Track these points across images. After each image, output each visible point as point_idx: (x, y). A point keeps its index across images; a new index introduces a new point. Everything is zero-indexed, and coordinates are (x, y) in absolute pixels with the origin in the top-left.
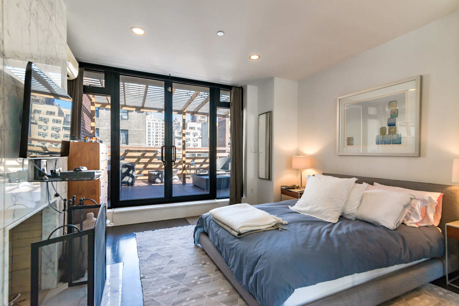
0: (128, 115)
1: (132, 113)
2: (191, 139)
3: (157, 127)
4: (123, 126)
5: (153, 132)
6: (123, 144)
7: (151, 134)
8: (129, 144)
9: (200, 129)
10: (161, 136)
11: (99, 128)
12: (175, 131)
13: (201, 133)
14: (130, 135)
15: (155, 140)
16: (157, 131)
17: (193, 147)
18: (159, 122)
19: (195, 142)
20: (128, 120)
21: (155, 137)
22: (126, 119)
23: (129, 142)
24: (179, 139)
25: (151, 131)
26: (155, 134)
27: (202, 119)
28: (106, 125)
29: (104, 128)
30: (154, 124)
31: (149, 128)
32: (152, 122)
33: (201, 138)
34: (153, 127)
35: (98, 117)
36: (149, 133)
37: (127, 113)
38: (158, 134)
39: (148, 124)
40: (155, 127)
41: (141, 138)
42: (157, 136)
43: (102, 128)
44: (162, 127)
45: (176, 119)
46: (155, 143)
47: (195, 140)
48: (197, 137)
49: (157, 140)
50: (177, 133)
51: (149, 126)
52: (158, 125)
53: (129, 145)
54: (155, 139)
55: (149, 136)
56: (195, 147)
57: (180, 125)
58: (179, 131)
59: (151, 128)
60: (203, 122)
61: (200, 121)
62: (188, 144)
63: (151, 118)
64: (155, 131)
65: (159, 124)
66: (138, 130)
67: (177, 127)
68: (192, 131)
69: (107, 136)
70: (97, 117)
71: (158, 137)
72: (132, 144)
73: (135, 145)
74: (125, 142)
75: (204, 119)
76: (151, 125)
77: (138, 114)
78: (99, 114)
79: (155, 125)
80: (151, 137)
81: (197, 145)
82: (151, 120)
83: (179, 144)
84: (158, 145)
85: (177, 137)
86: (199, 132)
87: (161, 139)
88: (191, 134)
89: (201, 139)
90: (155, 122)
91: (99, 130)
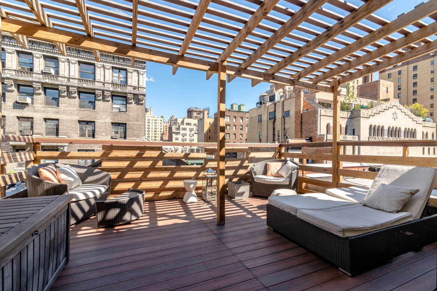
0: (126, 107)
1: (131, 105)
2: (188, 135)
3: (156, 123)
4: (121, 119)
5: (152, 128)
6: (120, 139)
7: (151, 130)
8: (127, 138)
9: (196, 125)
10: (159, 131)
11: (96, 121)
12: (173, 127)
13: (197, 128)
14: (128, 128)
15: (154, 136)
16: (156, 127)
17: (189, 142)
18: (157, 119)
19: (191, 137)
20: (127, 113)
21: (154, 133)
22: (125, 112)
23: (127, 136)
24: (177, 134)
25: (151, 127)
26: (154, 130)
27: (198, 116)
28: (102, 118)
29: (101, 121)
30: (153, 120)
31: (149, 124)
32: (151, 119)
33: (197, 133)
34: (152, 123)
35: (95, 109)
36: (148, 128)
37: (125, 105)
38: (157, 130)
39: (148, 120)
40: (153, 123)
41: (140, 132)
42: (155, 131)
43: (99, 121)
44: (160, 123)
45: (173, 116)
46: (153, 138)
47: (191, 135)
48: (193, 132)
49: (156, 136)
50: (174, 129)
51: (149, 122)
52: (157, 122)
53: (127, 140)
54: (153, 134)
55: (149, 131)
56: (191, 142)
57: (177, 121)
58: (176, 127)
59: (151, 124)
60: (199, 118)
61: (195, 117)
62: (185, 139)
63: (150, 115)
64: (154, 127)
65: (157, 120)
66: (137, 123)
67: (174, 123)
68: (188, 127)
69: (104, 130)
70: (93, 109)
71: (157, 133)
72: (131, 138)
73: (133, 140)
74: (123, 136)
75: (199, 116)
76: (151, 121)
77: (137, 106)
78: (96, 106)
79: (154, 122)
80: (150, 132)
81: (193, 140)
82: (150, 116)
83: (177, 139)
84: (156, 140)
85: (174, 133)
86: (195, 128)
87: (159, 134)
88: (188, 129)
89: (197, 135)
90: (154, 119)
91: (96, 123)
